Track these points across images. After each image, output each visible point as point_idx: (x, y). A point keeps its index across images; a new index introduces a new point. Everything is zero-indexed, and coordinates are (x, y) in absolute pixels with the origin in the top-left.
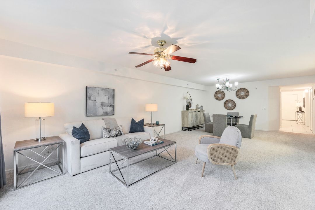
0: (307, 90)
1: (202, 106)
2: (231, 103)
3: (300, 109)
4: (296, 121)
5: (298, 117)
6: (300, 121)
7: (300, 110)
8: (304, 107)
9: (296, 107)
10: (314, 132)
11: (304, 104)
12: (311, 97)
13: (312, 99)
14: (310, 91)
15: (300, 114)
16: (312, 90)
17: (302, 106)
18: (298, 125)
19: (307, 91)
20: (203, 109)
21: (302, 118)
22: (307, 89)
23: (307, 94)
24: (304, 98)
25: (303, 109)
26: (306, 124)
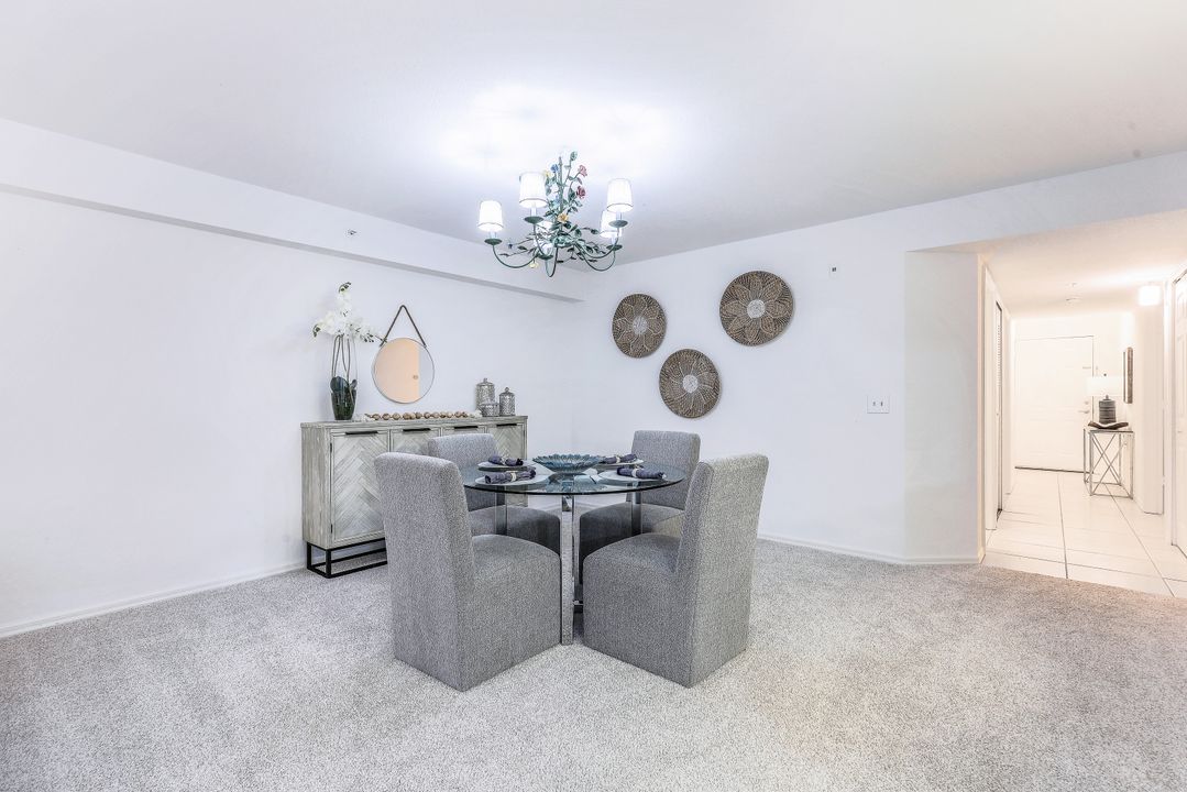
1: (507, 393)
2: (697, 372)
3: (1107, 409)
4: (1087, 474)
5: (1097, 455)
6: (1109, 478)
7: (1108, 420)
8: (1130, 401)
9: (1087, 403)
11: (1130, 385)
14: (1167, 298)
15: (1104, 438)
17: (1117, 395)
18: (1097, 499)
20: (518, 413)
21: (1116, 465)
22: (1150, 283)
23: (1150, 321)
24: (1130, 351)
25: (1122, 412)
26: (1138, 494)
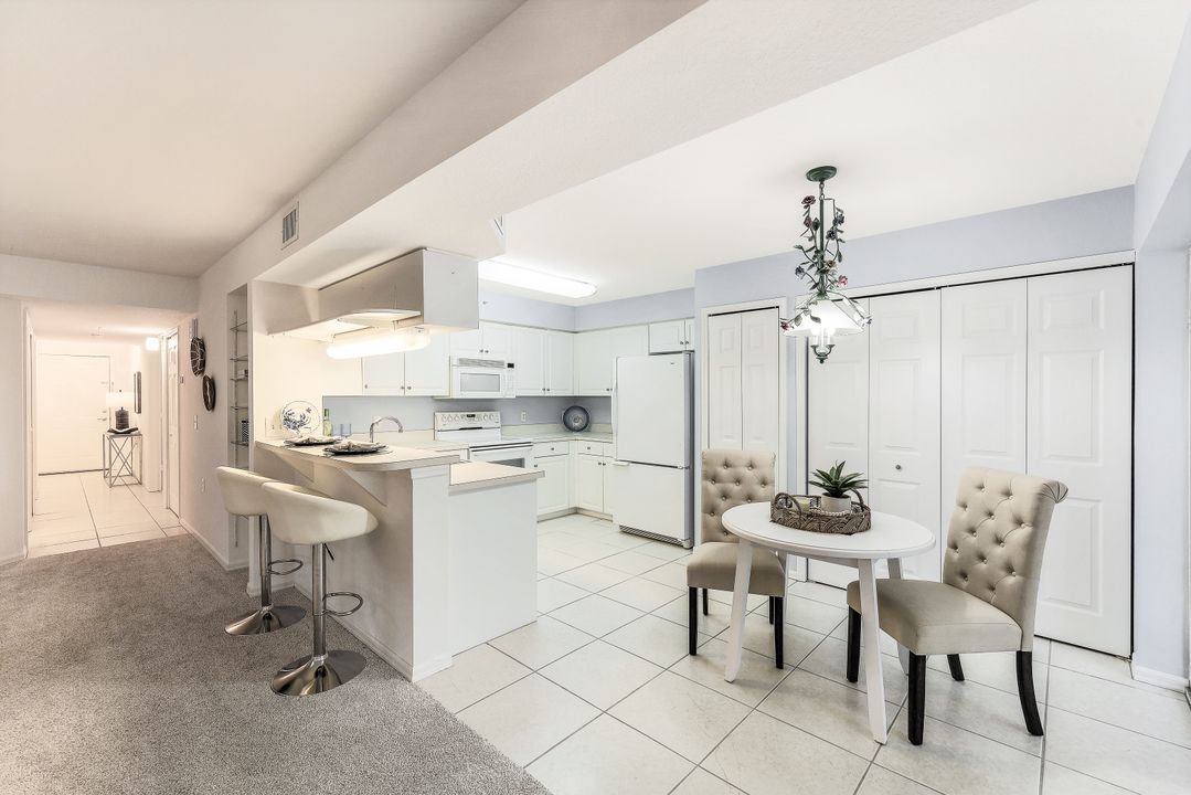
0: (156, 341)
3: (122, 418)
4: (106, 471)
5: (114, 455)
6: (124, 472)
7: (122, 426)
8: (140, 412)
9: (106, 413)
10: (184, 522)
11: (140, 399)
12: (173, 370)
13: (174, 382)
14: (164, 348)
15: (119, 441)
16: (174, 342)
17: (129, 406)
18: (115, 490)
19: (152, 345)
21: (129, 461)
22: (153, 336)
23: (153, 359)
24: (139, 374)
25: (134, 420)
26: (145, 481)
